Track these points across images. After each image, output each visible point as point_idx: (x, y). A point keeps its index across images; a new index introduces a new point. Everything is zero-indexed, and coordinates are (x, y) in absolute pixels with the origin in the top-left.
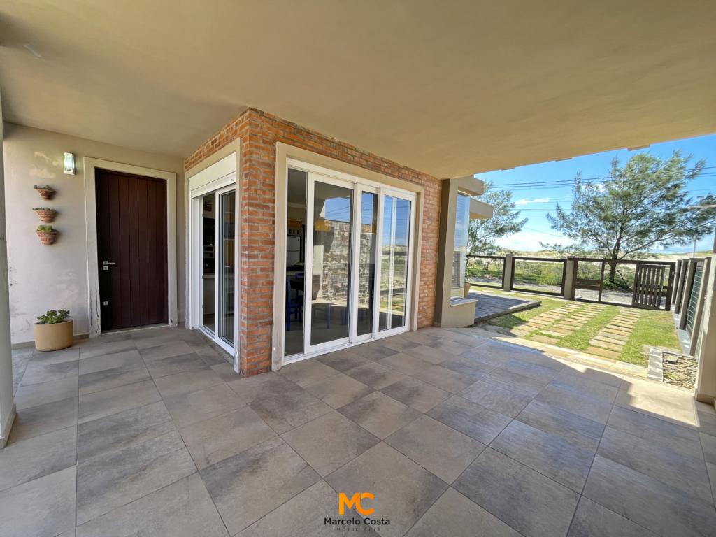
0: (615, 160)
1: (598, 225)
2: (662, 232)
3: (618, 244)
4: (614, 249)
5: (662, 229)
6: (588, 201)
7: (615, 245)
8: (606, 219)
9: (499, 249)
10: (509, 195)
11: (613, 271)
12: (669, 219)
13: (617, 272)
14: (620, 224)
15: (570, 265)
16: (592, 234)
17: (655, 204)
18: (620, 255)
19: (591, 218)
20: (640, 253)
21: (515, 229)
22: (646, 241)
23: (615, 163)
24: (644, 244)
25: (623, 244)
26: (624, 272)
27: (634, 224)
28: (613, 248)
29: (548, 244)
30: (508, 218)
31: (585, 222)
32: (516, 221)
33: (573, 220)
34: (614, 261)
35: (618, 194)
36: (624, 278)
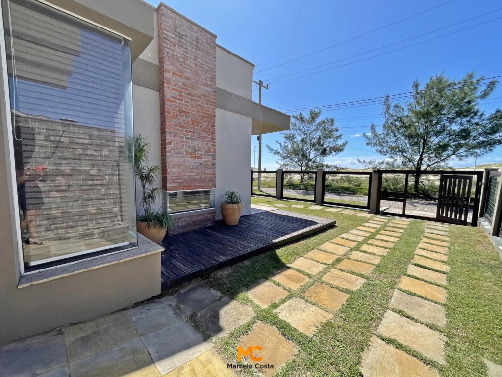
0: (416, 83)
1: (404, 142)
2: (459, 146)
3: (421, 159)
4: (418, 164)
5: (459, 144)
6: (395, 121)
7: (419, 160)
8: (410, 136)
9: (327, 166)
10: (332, 121)
11: (417, 182)
12: (465, 134)
13: (420, 183)
14: (422, 141)
15: (375, 177)
16: (399, 151)
17: (451, 120)
18: (423, 168)
19: (398, 136)
20: (440, 166)
21: (338, 149)
22: (444, 154)
23: (416, 86)
24: (442, 158)
25: (426, 159)
26: (425, 182)
27: (435, 141)
28: (416, 163)
29: (364, 161)
30: (334, 140)
31: (393, 140)
32: (340, 142)
33: (384, 138)
34: (418, 173)
35: (420, 113)
36: (426, 188)
